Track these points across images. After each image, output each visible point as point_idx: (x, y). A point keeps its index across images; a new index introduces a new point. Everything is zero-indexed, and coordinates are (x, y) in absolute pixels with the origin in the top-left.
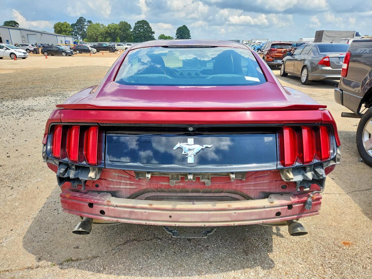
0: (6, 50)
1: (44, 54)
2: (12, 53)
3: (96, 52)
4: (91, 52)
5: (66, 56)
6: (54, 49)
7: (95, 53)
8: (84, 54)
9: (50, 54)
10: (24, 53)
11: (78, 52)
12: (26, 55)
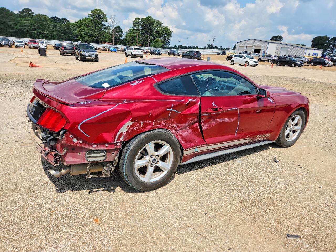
0: (244, 59)
1: (276, 64)
2: (247, 62)
3: (332, 66)
4: (327, 65)
5: (295, 67)
6: (287, 60)
7: (330, 67)
8: (318, 67)
9: (282, 64)
10: (255, 62)
11: (312, 64)
12: (256, 64)
